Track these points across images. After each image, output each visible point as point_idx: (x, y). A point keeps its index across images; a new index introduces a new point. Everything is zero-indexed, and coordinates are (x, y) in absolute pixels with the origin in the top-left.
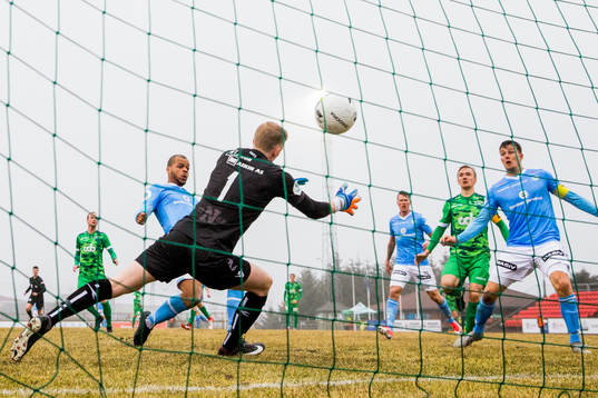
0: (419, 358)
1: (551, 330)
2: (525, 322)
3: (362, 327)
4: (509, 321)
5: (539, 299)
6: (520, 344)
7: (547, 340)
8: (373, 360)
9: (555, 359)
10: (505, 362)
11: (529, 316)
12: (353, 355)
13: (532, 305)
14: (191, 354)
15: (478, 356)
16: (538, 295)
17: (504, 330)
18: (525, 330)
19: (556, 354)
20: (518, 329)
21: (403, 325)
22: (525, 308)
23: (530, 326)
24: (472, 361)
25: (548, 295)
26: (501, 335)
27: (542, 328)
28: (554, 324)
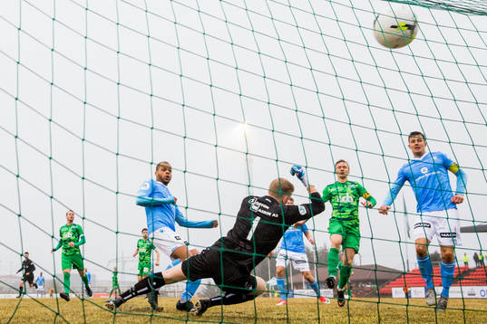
0: (317, 317)
1: (413, 295)
2: (394, 290)
3: (276, 295)
4: (382, 290)
5: (404, 273)
6: (390, 306)
7: (410, 303)
8: (284, 319)
9: (416, 317)
10: (380, 320)
11: (398, 285)
12: (269, 315)
13: (400, 277)
14: (151, 316)
15: (360, 315)
16: (403, 270)
17: (379, 296)
18: (394, 296)
19: (417, 313)
20: (389, 295)
21: (305, 293)
22: (394, 280)
23: (398, 293)
24: (356, 319)
25: (411, 270)
26: (377, 300)
27: (407, 294)
28: (415, 291)
